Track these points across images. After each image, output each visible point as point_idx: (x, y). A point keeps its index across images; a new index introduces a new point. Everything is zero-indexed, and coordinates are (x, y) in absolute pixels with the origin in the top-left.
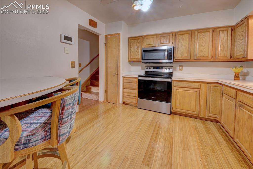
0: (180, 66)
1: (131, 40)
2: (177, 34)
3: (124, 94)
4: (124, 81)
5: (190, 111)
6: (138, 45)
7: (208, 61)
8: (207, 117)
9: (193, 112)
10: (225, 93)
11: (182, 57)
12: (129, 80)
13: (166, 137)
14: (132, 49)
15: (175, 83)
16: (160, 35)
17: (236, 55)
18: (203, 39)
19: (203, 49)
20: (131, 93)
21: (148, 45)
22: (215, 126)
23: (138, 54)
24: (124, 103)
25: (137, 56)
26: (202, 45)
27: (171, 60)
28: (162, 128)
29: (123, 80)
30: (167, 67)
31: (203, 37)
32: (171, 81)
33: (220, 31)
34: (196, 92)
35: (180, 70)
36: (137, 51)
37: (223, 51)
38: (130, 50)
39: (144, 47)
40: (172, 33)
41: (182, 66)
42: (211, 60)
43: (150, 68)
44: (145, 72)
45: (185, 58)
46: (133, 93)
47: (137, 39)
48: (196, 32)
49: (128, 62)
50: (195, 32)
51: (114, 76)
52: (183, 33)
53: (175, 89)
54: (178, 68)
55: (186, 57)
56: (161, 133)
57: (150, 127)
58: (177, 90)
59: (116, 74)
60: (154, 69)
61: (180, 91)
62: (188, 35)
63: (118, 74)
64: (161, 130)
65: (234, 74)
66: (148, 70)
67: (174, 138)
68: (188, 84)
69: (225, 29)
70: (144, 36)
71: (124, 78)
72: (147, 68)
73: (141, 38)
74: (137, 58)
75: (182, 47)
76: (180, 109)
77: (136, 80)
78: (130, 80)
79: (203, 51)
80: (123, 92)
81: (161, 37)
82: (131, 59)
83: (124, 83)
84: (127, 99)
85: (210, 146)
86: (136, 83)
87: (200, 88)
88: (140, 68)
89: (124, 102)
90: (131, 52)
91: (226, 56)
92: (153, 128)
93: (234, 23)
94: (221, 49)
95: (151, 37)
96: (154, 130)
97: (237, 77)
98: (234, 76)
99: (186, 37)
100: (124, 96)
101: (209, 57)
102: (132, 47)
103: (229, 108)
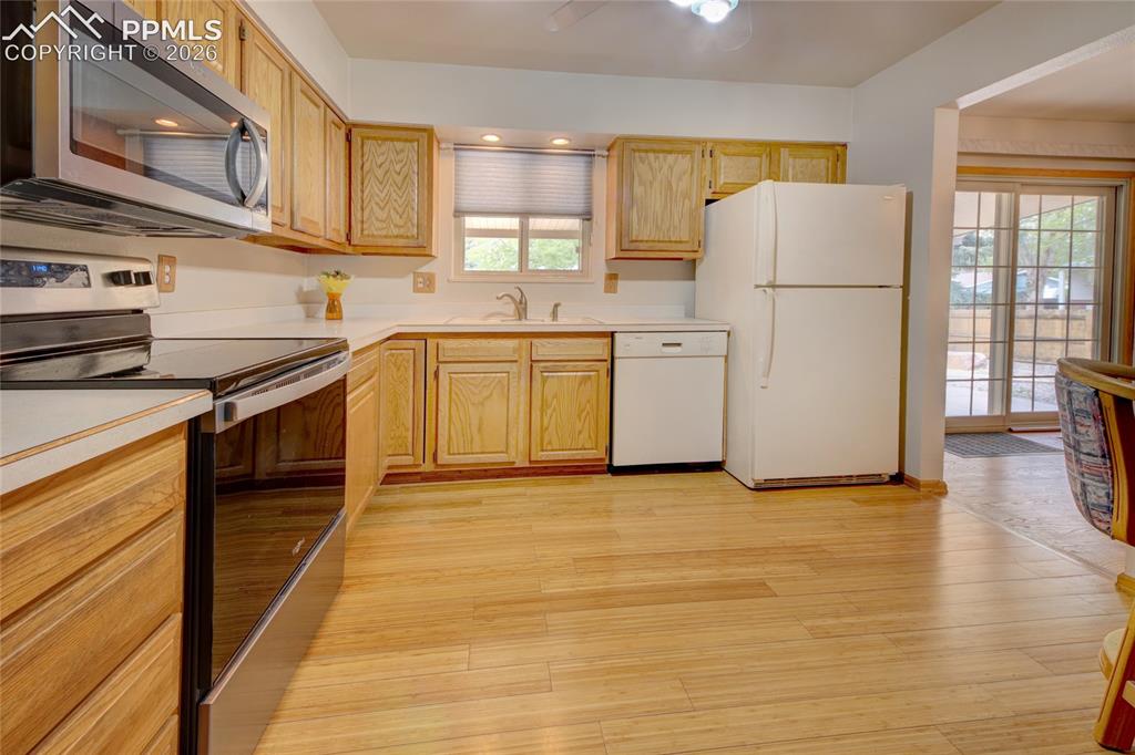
0: (164, 259)
2: (248, 28)
17: (367, 233)
18: (311, 132)
19: (311, 186)
31: (310, 122)
33: (333, 125)
35: (163, 286)
41: (170, 260)
45: (276, 216)
48: (297, 82)
50: (295, 80)
62: (280, 75)
79: (310, 192)
91: (339, 233)
103: (491, 394)
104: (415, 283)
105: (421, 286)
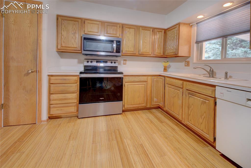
0: (124, 60)
1: (62, 20)
2: (124, 26)
3: (52, 102)
4: (51, 82)
5: (139, 104)
6: (74, 29)
7: (146, 56)
8: (152, 106)
9: (142, 105)
10: (167, 84)
11: (129, 51)
12: (61, 79)
13: (136, 149)
14: (64, 33)
15: (127, 78)
16: (107, 23)
17: (167, 52)
18: (146, 36)
19: (146, 46)
20: (65, 99)
21: (90, 32)
22: (160, 113)
23: (75, 41)
24: (51, 118)
25: (73, 45)
26: (145, 42)
27: (120, 53)
28: (125, 138)
29: (50, 80)
30: (112, 61)
31: (146, 34)
32: (123, 77)
33: (157, 32)
34: (144, 85)
35: (124, 64)
36: (74, 37)
37: (159, 48)
38: (60, 34)
39: (84, 34)
40: (118, 24)
41: (125, 60)
42: (151, 56)
43: (91, 62)
44: (85, 66)
45: (132, 53)
46: (70, 99)
47: (73, 21)
48: (141, 28)
49: (57, 51)
50: (139, 29)
51: (28, 74)
52: (130, 27)
53: (126, 84)
54: (122, 62)
55: (132, 51)
56: (128, 145)
57: (110, 143)
58: (129, 86)
59: (32, 72)
60: (96, 63)
61: (131, 86)
62: (134, 29)
63: (37, 71)
64: (125, 140)
65: (164, 67)
66: (89, 64)
67: (143, 144)
68: (138, 78)
69: (160, 30)
70: (84, 19)
71: (52, 78)
72: (88, 62)
73: (80, 20)
74: (74, 47)
75: (129, 41)
76: (131, 105)
77: (75, 78)
78: (65, 79)
79: (145, 47)
80: (49, 100)
81: (108, 25)
82: (62, 48)
83: (52, 85)
84: (58, 110)
85: (172, 136)
86: (76, 83)
87: (147, 81)
88: (76, 61)
89: (50, 116)
90: (63, 37)
91: (160, 53)
92: (115, 142)
93: (166, 27)
94: (157, 47)
95: (95, 22)
96: (118, 146)
97: (165, 69)
98: (163, 68)
99: (132, 31)
100: (52, 106)
101: (150, 52)
102: (64, 31)
103: (175, 96)
104: (185, 64)
105: (186, 64)
